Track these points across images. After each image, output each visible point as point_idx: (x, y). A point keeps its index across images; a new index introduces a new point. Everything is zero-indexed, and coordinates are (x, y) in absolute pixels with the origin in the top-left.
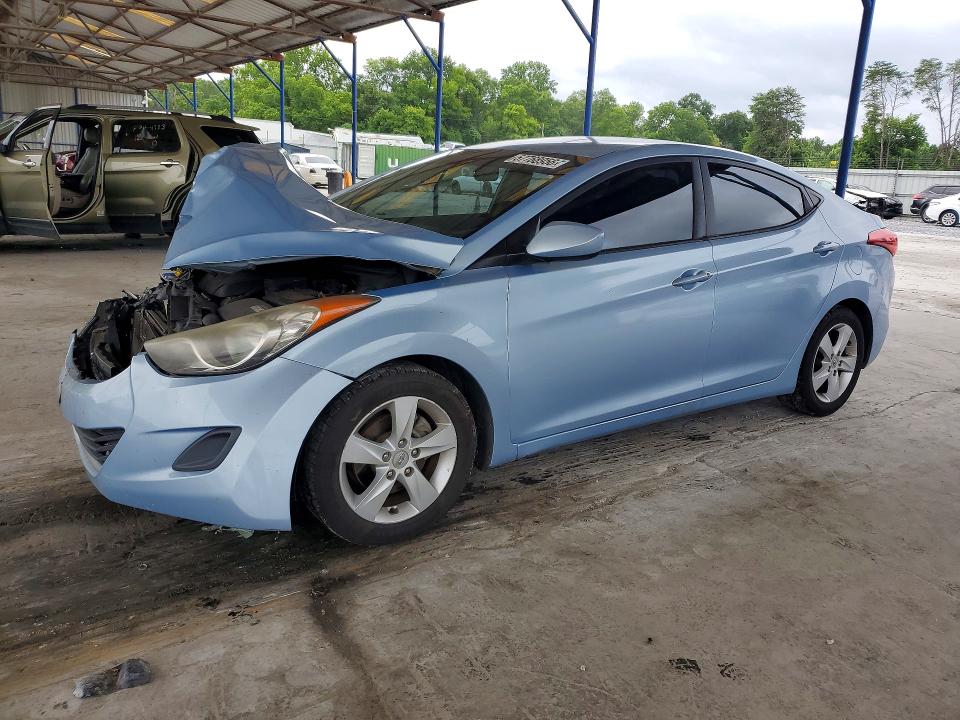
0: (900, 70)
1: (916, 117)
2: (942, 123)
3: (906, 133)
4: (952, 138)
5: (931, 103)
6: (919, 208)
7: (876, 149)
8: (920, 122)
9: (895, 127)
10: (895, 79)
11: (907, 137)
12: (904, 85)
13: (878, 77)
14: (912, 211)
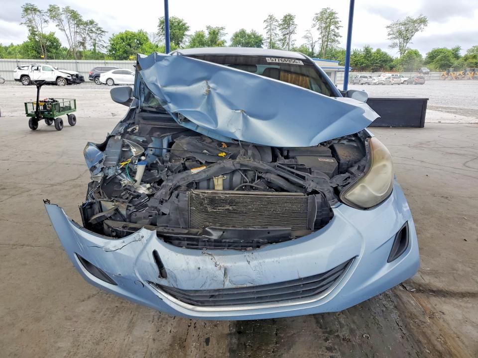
0: (39, 9)
1: (54, 33)
2: (68, 37)
3: (50, 41)
4: (73, 44)
5: (60, 27)
6: (95, 78)
7: (39, 49)
8: (56, 36)
9: (45, 38)
10: (38, 13)
11: (52, 43)
12: (44, 17)
13: (29, 12)
14: (90, 80)
